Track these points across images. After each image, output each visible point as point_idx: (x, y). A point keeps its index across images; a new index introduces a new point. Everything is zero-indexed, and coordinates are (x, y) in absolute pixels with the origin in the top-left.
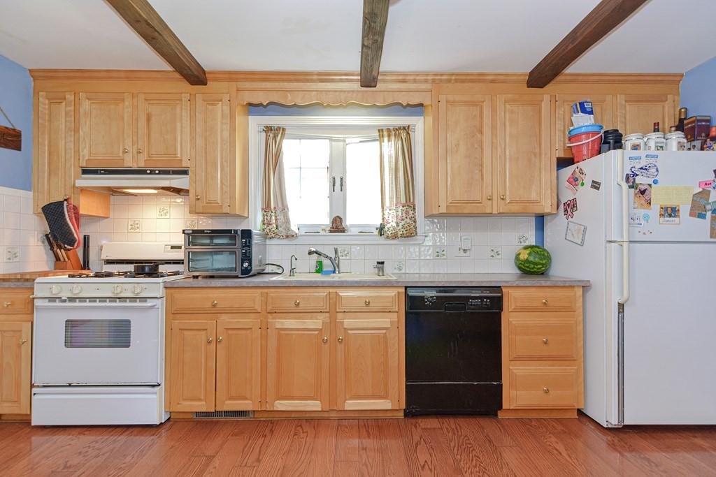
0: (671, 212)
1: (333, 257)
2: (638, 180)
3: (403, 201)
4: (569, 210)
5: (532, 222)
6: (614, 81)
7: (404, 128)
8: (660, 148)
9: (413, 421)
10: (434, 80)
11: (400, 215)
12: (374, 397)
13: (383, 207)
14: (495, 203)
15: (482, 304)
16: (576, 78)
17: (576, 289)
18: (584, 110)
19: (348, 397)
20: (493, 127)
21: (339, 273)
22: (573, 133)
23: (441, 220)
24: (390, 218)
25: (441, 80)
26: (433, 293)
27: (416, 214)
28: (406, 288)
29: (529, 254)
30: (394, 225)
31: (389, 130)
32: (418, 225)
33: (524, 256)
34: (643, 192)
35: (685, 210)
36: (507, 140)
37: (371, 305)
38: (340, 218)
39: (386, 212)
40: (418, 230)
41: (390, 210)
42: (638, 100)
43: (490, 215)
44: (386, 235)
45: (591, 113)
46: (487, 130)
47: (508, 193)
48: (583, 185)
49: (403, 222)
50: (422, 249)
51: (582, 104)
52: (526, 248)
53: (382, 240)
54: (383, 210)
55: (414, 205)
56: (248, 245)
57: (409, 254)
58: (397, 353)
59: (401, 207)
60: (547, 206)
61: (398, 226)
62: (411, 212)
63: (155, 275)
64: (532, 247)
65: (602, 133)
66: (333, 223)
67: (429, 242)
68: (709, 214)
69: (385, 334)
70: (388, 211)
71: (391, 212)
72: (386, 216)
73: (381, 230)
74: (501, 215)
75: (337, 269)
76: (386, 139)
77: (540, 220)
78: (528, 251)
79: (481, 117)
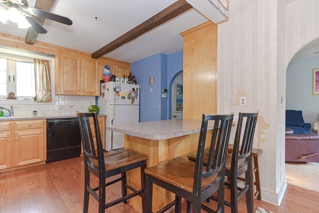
0: (123, 98)
1: (10, 109)
2: (117, 89)
3: (46, 88)
4: (103, 95)
5: (94, 98)
6: (115, 61)
7: (46, 61)
8: (123, 82)
9: (50, 164)
10: (59, 48)
11: (44, 93)
12: (33, 158)
13: (36, 90)
14: (81, 92)
15: (75, 123)
16: (105, 58)
17: (103, 117)
18: (107, 68)
19: (20, 161)
20: (80, 68)
21: (13, 116)
22: (104, 74)
23: (62, 96)
24: (40, 94)
25: (61, 49)
26: (58, 121)
27: (52, 93)
28: (47, 119)
29: (93, 108)
30: (42, 97)
31: (39, 60)
32: (52, 97)
33: (91, 109)
34: (118, 93)
35: (126, 97)
36: (85, 73)
37: (32, 126)
38: (13, 93)
39: (38, 92)
40: (52, 99)
41: (40, 91)
42: (121, 67)
43: (80, 95)
44: (37, 101)
45: (109, 69)
46: (78, 69)
47: (85, 89)
48: (106, 89)
49: (46, 96)
50: (54, 106)
51: (107, 66)
52: (92, 106)
53: (36, 103)
54: (36, 91)
55: (51, 90)
57: (49, 108)
58: (43, 142)
59: (45, 91)
60: (97, 94)
61: (43, 98)
62: (49, 93)
64: (93, 106)
65: (111, 76)
66: (9, 95)
67: (57, 104)
68: (131, 98)
69: (38, 136)
70: (39, 91)
71: (40, 92)
72: (38, 94)
73: (35, 99)
74: (83, 95)
75: (12, 115)
76: (37, 64)
77: (97, 98)
78: (92, 107)
79: (76, 64)
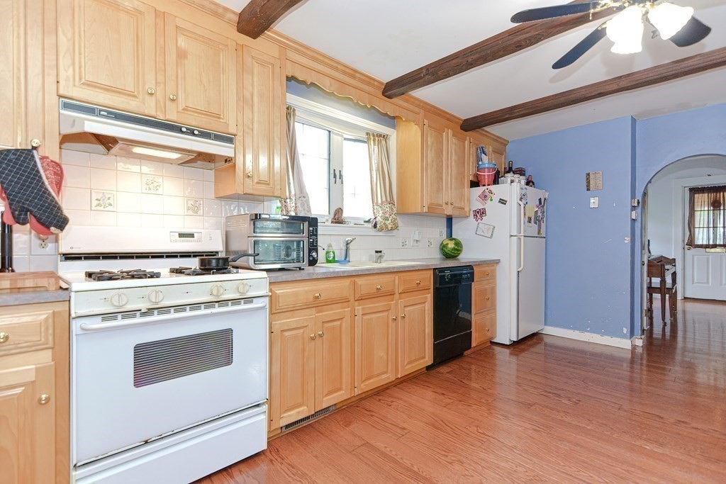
0: (529, 220)
4: (478, 215)
5: (445, 222)
6: (489, 137)
7: (384, 136)
14: (449, 207)
18: (484, 153)
25: (426, 108)
28: (433, 270)
31: (373, 135)
36: (453, 164)
42: (496, 151)
46: (445, 154)
47: (454, 200)
48: (491, 200)
56: (314, 234)
60: (467, 212)
62: (395, 210)
63: (225, 271)
68: (538, 222)
76: (372, 144)
77: (450, 221)
79: (443, 144)
